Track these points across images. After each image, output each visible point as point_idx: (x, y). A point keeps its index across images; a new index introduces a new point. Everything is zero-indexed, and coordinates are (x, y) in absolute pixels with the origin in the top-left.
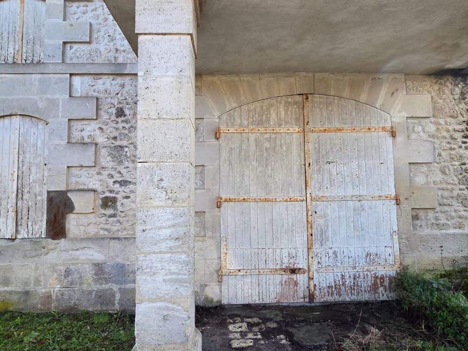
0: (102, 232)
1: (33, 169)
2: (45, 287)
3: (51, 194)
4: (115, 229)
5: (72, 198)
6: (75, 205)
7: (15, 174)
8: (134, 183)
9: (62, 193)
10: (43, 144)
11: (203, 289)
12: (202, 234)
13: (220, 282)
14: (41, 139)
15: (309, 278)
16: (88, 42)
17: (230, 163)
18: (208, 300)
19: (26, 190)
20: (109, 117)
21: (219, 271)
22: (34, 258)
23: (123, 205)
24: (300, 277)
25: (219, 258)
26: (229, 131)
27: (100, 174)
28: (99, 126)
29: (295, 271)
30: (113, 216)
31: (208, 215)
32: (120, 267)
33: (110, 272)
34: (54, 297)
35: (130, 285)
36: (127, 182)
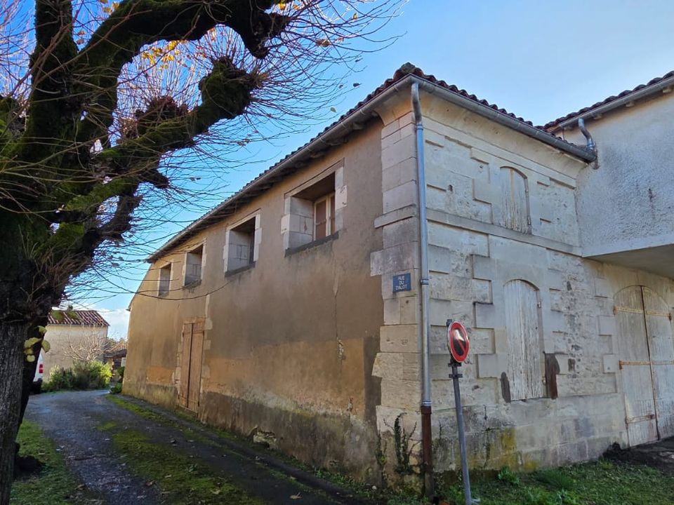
0: (572, 391)
1: (531, 332)
2: (553, 445)
4: (576, 388)
5: (557, 359)
6: (560, 367)
7: (523, 336)
8: (582, 348)
9: (552, 356)
10: (533, 308)
11: (621, 435)
12: (614, 391)
13: (627, 428)
14: (532, 304)
15: (657, 422)
16: (549, 222)
17: (621, 335)
18: (624, 445)
19: (528, 352)
20: (565, 289)
21: (626, 420)
22: (544, 418)
23: (578, 366)
24: (654, 421)
25: (625, 409)
26: (619, 309)
27: (564, 339)
28: (560, 296)
29: (651, 417)
30: (574, 376)
31: (617, 375)
32: (586, 421)
33: (582, 426)
34: (558, 454)
35: (592, 437)
36: (578, 347)
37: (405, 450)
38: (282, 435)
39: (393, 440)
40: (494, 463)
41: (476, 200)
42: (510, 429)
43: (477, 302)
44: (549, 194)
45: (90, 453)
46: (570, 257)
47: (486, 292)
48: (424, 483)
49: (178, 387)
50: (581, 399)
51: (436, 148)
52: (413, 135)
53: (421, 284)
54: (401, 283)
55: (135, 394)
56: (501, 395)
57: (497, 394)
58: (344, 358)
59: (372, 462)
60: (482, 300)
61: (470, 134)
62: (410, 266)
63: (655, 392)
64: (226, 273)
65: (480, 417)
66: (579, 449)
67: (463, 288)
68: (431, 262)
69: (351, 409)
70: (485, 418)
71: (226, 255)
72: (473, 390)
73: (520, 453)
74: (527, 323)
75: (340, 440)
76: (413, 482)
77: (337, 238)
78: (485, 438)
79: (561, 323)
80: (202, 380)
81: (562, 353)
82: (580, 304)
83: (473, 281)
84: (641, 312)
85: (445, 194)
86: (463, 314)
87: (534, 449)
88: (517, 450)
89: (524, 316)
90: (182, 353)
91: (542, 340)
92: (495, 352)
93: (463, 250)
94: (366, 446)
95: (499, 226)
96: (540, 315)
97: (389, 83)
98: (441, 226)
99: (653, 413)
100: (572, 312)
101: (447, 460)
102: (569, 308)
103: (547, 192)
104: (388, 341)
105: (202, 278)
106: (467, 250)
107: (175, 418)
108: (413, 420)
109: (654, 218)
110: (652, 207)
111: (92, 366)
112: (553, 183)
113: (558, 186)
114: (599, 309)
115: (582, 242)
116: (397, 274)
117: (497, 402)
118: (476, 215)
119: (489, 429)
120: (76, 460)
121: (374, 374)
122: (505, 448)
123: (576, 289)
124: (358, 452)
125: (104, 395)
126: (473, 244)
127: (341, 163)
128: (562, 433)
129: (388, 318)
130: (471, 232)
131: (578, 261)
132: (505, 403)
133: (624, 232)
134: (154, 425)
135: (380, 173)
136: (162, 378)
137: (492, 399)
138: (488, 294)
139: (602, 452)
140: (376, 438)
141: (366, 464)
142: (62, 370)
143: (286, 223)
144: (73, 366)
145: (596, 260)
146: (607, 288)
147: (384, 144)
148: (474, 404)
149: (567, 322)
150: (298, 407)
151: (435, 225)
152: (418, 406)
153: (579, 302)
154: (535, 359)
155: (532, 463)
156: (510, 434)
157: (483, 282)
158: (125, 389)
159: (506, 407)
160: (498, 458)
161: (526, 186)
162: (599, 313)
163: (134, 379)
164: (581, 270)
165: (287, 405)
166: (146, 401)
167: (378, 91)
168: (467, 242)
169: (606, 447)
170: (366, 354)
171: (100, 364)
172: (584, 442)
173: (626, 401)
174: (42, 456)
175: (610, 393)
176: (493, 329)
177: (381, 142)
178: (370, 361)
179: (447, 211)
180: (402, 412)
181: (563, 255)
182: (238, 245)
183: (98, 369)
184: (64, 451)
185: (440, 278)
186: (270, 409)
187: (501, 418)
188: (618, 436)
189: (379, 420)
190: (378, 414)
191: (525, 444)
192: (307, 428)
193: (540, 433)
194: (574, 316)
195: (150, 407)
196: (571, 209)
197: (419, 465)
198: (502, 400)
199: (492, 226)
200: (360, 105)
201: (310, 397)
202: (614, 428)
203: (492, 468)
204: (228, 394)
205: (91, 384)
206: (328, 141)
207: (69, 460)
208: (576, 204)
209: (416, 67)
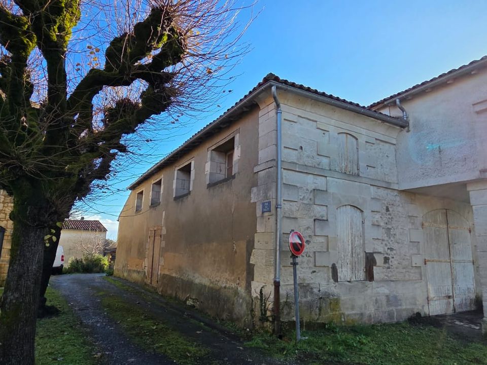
0: (385, 278)
1: (356, 239)
2: (369, 311)
3: (368, 254)
4: (389, 275)
5: (375, 257)
6: (377, 261)
7: (350, 241)
8: (395, 250)
9: (372, 254)
10: (359, 223)
11: (423, 308)
12: (420, 279)
13: (428, 304)
14: (358, 221)
15: (454, 301)
16: (374, 167)
17: (427, 242)
18: (425, 314)
19: (354, 251)
20: (384, 211)
21: (428, 298)
22: (363, 293)
23: (391, 261)
24: (451, 300)
25: (427, 291)
26: (426, 224)
27: (382, 243)
28: (380, 216)
29: (449, 297)
30: (389, 268)
31: (422, 268)
32: (395, 297)
33: (392, 300)
34: (372, 316)
35: (399, 307)
36: (392, 249)
37: (265, 307)
38: (202, 300)
39: (259, 301)
40: (323, 319)
41: (318, 155)
42: (337, 299)
43: (317, 219)
44: (375, 149)
45: (88, 307)
46: (390, 191)
47: (324, 213)
48: (274, 327)
49: (146, 271)
50: (393, 283)
51: (292, 123)
52: (275, 116)
53: (277, 208)
54: (266, 207)
55: (121, 276)
56: (331, 277)
57: (328, 277)
58: (236, 252)
59: (248, 315)
60: (320, 218)
61: (316, 113)
62: (271, 197)
63: (454, 281)
64: (175, 197)
65: (315, 290)
66: (389, 315)
67: (307, 210)
68: (284, 194)
69: (239, 284)
70: (319, 291)
71: (174, 186)
72: (311, 273)
73: (343, 314)
74: (354, 233)
75: (232, 302)
76: (269, 326)
77: (235, 178)
78: (319, 303)
79: (380, 233)
80: (160, 267)
81: (380, 253)
82: (396, 221)
83: (314, 206)
84: (445, 226)
85: (297, 152)
86: (307, 226)
87: (354, 312)
88: (341, 312)
89: (352, 228)
90: (149, 249)
91: (364, 244)
92: (328, 251)
93: (308, 186)
94: (245, 305)
95: (335, 171)
96: (363, 228)
97: (260, 85)
98: (294, 172)
99: (451, 294)
100: (389, 226)
101: (291, 314)
102: (387, 223)
103: (373, 148)
104: (259, 242)
105: (161, 201)
106: (311, 187)
107: (143, 291)
108: (270, 290)
109: (441, 165)
110: (440, 158)
111: (95, 257)
112: (378, 142)
113: (382, 143)
114: (410, 224)
115: (398, 180)
116: (265, 201)
117: (328, 281)
118: (318, 165)
119: (321, 298)
120: (79, 310)
121: (251, 262)
122: (333, 310)
123: (393, 211)
124: (241, 309)
125: (102, 276)
126: (315, 183)
127: (238, 131)
128: (376, 303)
129: (259, 229)
130: (315, 176)
131: (396, 193)
132: (333, 282)
133: (423, 174)
134: (129, 294)
135: (258, 138)
136: (137, 265)
137: (325, 279)
138: (325, 214)
139: (407, 318)
140: (251, 301)
141: (244, 316)
142: (76, 259)
143: (208, 167)
144: (83, 258)
145: (409, 192)
146: (418, 210)
147: (261, 120)
148: (312, 282)
149: (384, 232)
150: (211, 283)
151: (289, 172)
152: (273, 281)
153: (395, 219)
154: (359, 256)
155: (352, 320)
156: (337, 301)
157: (322, 207)
158: (116, 273)
159: (335, 285)
160: (327, 316)
161: (357, 144)
162: (411, 227)
163: (121, 266)
164: (398, 199)
165: (205, 282)
166: (127, 280)
167: (255, 89)
168: (311, 182)
169: (410, 314)
170: (247, 250)
171: (101, 256)
172: (392, 310)
173: (428, 285)
174: (60, 307)
175: (416, 280)
176: (328, 236)
177: (258, 120)
178: (249, 254)
179: (298, 163)
180: (264, 285)
181: (384, 189)
182: (182, 180)
183: (100, 260)
184: (72, 305)
185: (291, 204)
186: (196, 284)
187: (330, 292)
188: (420, 308)
189: (253, 290)
190: (252, 286)
191: (347, 308)
192: (215, 296)
193: (360, 302)
194: (390, 229)
195: (129, 284)
196: (392, 158)
197: (271, 316)
198: (332, 280)
199: (330, 171)
200: (246, 97)
201: (218, 277)
202: (417, 303)
203: (323, 321)
204: (174, 275)
205: (95, 269)
206: (230, 117)
207: (75, 310)
208: (396, 155)
209: (276, 75)
